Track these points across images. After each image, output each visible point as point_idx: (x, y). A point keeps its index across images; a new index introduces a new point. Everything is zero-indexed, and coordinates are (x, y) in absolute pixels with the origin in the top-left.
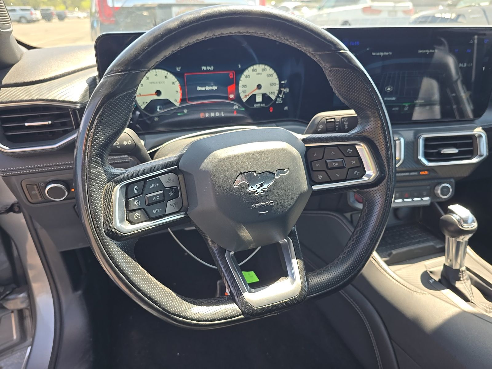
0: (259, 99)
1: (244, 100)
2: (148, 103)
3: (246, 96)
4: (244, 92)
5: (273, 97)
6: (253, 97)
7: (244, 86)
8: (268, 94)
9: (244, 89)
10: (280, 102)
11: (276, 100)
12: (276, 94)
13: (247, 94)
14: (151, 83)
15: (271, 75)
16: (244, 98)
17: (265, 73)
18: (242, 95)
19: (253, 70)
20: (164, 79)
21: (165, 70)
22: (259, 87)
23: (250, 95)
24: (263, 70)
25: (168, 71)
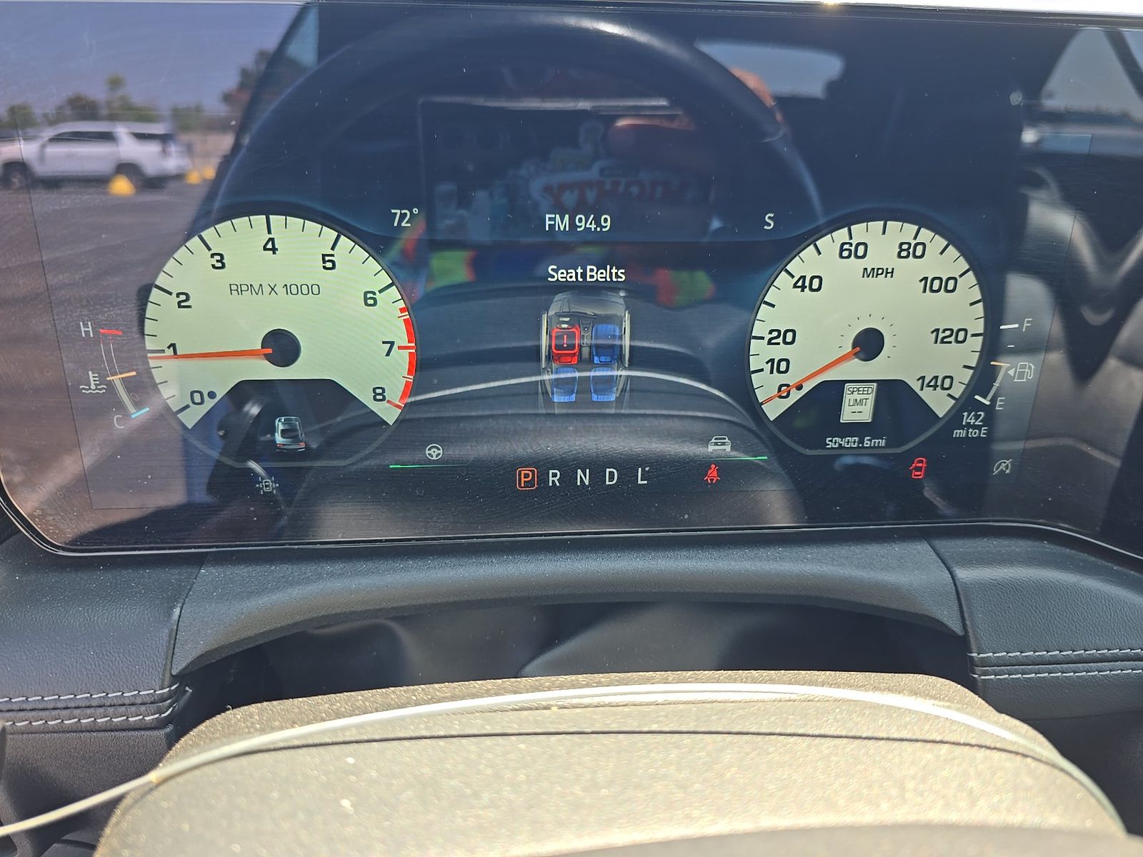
0: (857, 408)
1: (773, 411)
2: (219, 397)
3: (783, 390)
4: (777, 366)
5: (940, 404)
6: (831, 394)
7: (785, 336)
8: (916, 386)
9: (779, 352)
10: (973, 433)
11: (955, 418)
12: (958, 391)
13: (790, 378)
14: (237, 289)
15: (945, 285)
16: (770, 399)
17: (912, 269)
18: (764, 385)
19: (846, 251)
20: (317, 273)
21: (325, 220)
22: (869, 344)
23: (808, 387)
24: (905, 251)
25: (343, 228)
